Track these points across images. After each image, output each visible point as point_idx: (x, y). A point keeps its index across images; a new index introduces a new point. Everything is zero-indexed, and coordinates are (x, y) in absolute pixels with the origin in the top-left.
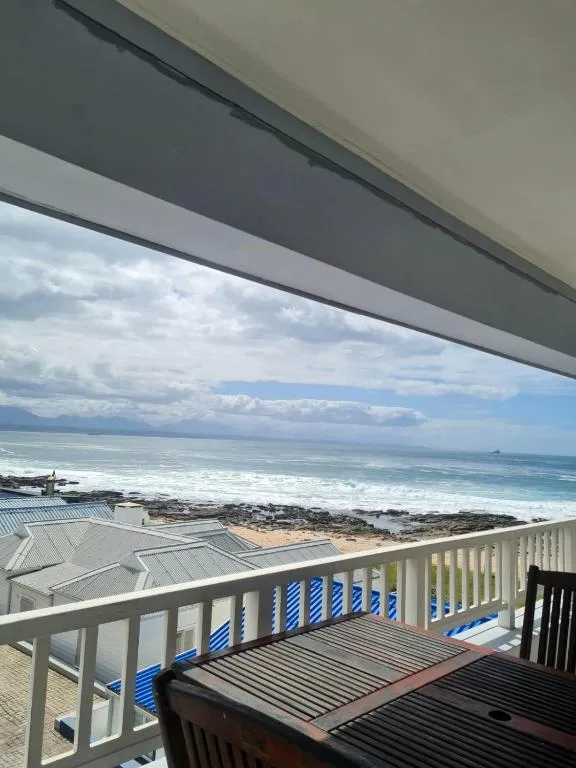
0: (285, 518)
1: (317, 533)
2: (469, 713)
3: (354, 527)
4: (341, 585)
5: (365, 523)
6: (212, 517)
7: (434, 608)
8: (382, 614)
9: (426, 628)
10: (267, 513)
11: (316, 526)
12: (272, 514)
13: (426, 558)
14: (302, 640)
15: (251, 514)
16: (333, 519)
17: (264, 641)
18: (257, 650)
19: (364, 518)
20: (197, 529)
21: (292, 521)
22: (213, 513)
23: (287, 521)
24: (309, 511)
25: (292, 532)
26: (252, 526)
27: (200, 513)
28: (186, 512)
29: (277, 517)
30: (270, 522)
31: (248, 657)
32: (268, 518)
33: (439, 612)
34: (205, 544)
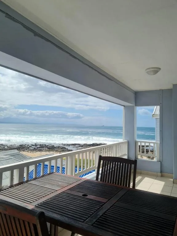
0: (40, 148)
1: (50, 152)
2: (77, 196)
3: (62, 150)
4: (47, 165)
5: (65, 148)
6: (15, 149)
7: (76, 170)
8: (60, 173)
9: (74, 175)
10: (34, 147)
11: (50, 150)
12: (36, 147)
13: (74, 156)
14: (33, 182)
15: (28, 147)
16: (55, 148)
17: (20, 183)
18: (17, 186)
19: (65, 146)
20: (9, 153)
21: (42, 149)
22: (15, 148)
23: (41, 149)
24: (48, 145)
25: (42, 152)
26: (29, 151)
27: (11, 148)
28: (5, 148)
29: (38, 148)
30: (35, 150)
31: (14, 188)
32: (34, 148)
33: (78, 171)
34: (12, 157)
